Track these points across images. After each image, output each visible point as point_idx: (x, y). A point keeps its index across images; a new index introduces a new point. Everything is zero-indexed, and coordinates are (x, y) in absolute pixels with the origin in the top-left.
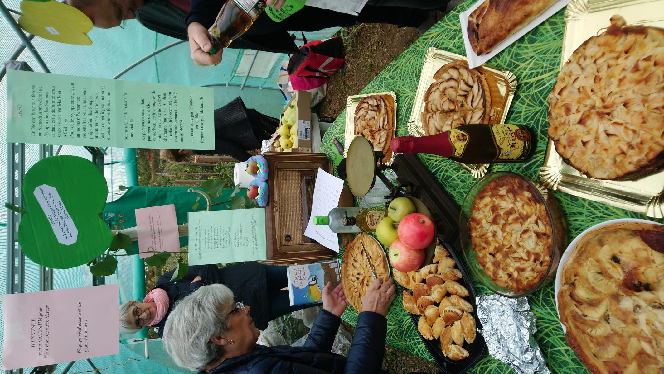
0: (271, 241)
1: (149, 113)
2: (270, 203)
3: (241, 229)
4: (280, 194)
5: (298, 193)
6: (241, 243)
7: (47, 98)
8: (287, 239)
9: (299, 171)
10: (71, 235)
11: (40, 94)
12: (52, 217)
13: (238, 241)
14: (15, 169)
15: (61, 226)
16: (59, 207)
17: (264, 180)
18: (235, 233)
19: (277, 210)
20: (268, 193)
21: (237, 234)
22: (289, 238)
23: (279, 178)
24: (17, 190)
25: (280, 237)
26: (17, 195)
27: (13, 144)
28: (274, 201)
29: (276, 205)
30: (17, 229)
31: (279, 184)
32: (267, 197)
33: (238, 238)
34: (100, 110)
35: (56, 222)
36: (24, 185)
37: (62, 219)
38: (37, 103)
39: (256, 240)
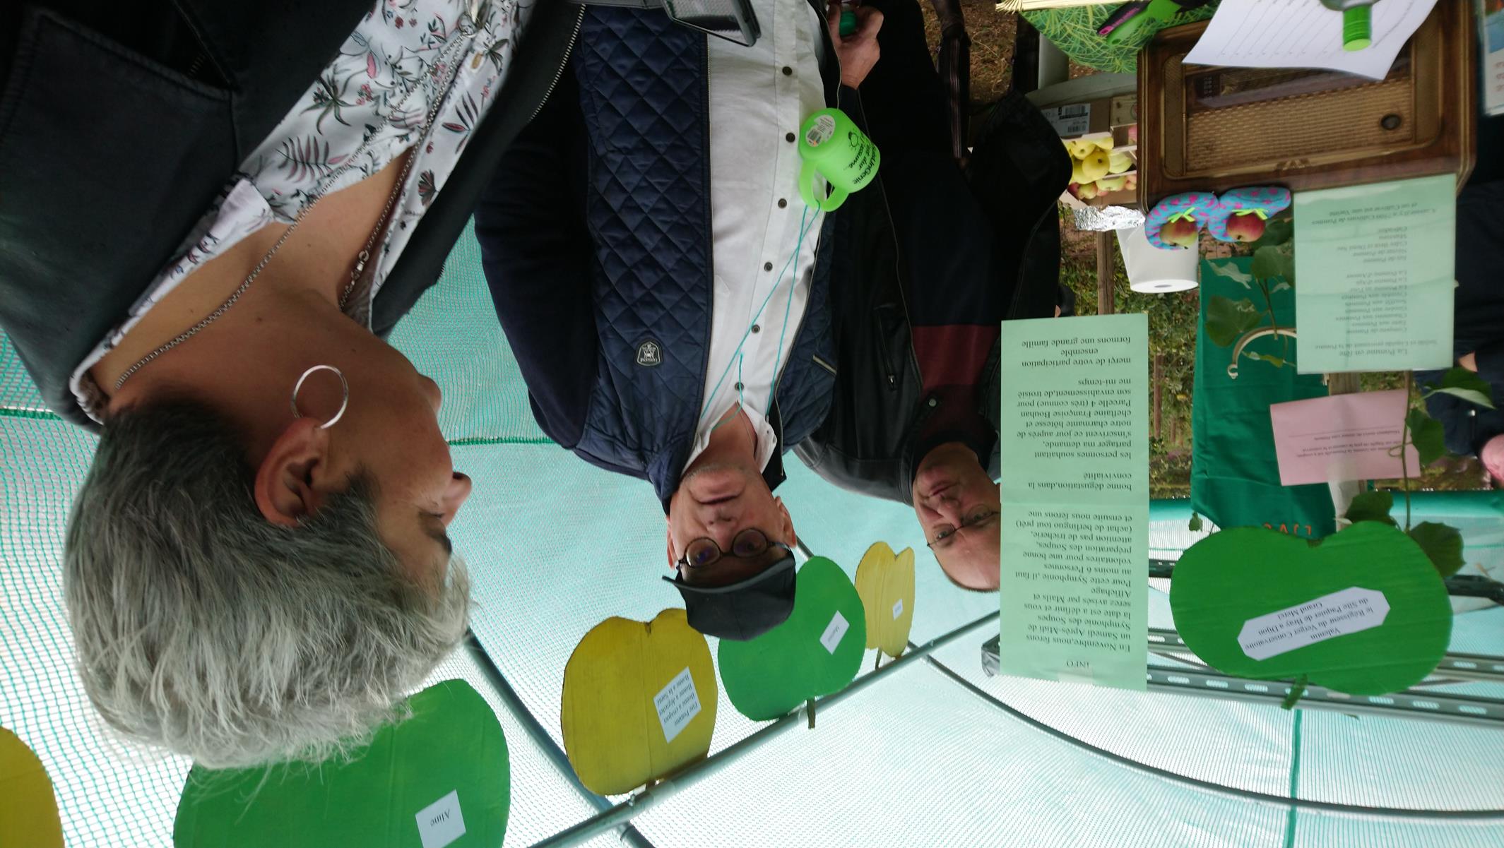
0: (1398, 168)
1: (1068, 444)
2: (1283, 179)
3: (1355, 247)
4: (1256, 157)
5: (1250, 111)
6: (1397, 244)
7: (1050, 618)
8: (1391, 126)
9: (1188, 116)
10: (1365, 601)
11: (1043, 629)
12: (1315, 632)
13: (1389, 251)
14: (1202, 685)
15: (1340, 618)
16: (1290, 618)
17: (1216, 201)
18: (1366, 261)
19: (1304, 162)
20: (1254, 189)
21: (1367, 257)
22: (1389, 122)
23: (1210, 164)
24: (1250, 687)
25: (1386, 144)
26: (1263, 688)
27: (1149, 682)
28: (1277, 172)
29: (1289, 163)
30: (1345, 696)
31: (1225, 165)
32: (1264, 190)
33: (1381, 252)
34: (1067, 532)
35: (1329, 626)
36: (1240, 673)
37: (1321, 614)
38: (1061, 635)
39: (1388, 208)
